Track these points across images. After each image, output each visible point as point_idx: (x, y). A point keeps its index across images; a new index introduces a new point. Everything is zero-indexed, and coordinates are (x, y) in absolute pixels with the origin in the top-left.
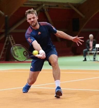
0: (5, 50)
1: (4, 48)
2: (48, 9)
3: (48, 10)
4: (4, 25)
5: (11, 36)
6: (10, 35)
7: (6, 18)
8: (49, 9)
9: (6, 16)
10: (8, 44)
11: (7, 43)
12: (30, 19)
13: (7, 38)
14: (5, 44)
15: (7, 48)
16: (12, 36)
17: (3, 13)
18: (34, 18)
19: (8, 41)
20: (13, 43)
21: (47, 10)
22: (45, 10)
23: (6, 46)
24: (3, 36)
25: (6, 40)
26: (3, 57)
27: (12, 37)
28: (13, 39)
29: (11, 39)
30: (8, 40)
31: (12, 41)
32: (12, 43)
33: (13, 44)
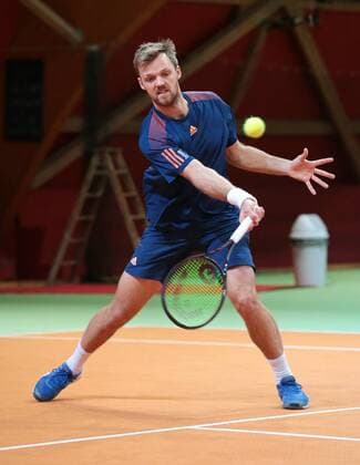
0: (82, 226)
1: (76, 216)
2: (311, 17)
3: (311, 24)
4: (78, 94)
5: (113, 155)
6: (109, 149)
7: (91, 59)
8: (316, 13)
9: (94, 48)
10: (99, 194)
11: (93, 189)
12: (151, 78)
13: (95, 161)
14: (84, 194)
15: (92, 217)
16: (119, 151)
17: (75, 35)
18: (165, 74)
19: (97, 179)
20: (125, 189)
21: (307, 19)
22: (298, 20)
23: (89, 202)
24: (75, 153)
25: (91, 174)
26: (73, 263)
27: (121, 160)
28: (125, 171)
29: (116, 166)
30: (100, 172)
31: (122, 178)
32: (118, 189)
33: (127, 195)
